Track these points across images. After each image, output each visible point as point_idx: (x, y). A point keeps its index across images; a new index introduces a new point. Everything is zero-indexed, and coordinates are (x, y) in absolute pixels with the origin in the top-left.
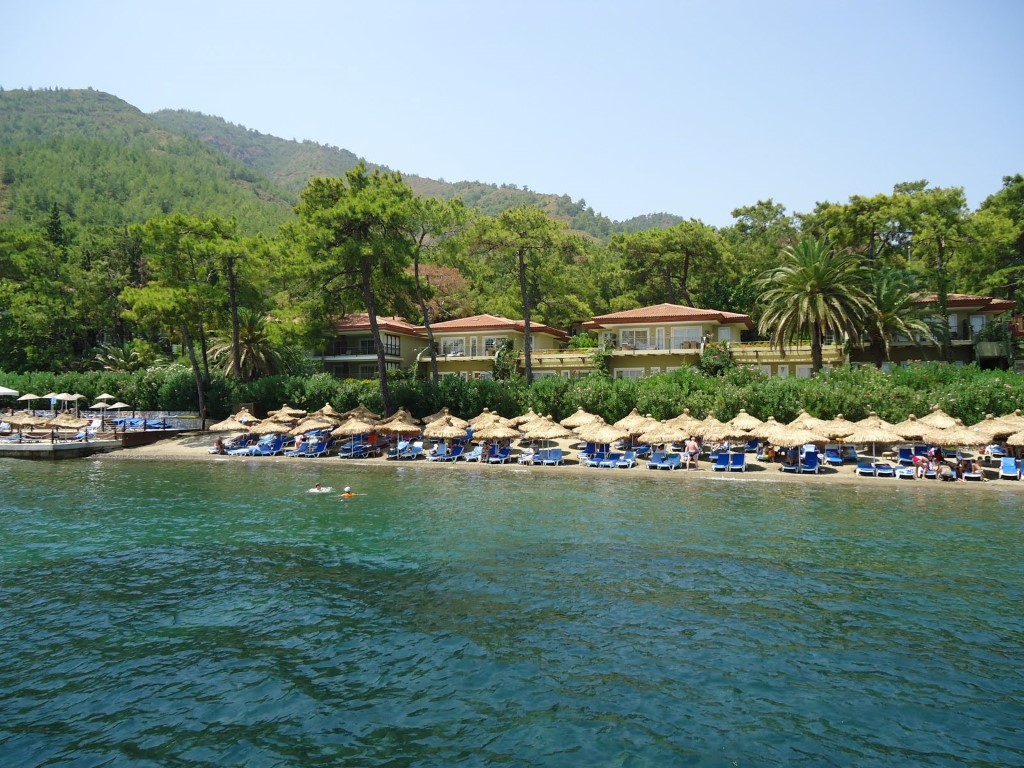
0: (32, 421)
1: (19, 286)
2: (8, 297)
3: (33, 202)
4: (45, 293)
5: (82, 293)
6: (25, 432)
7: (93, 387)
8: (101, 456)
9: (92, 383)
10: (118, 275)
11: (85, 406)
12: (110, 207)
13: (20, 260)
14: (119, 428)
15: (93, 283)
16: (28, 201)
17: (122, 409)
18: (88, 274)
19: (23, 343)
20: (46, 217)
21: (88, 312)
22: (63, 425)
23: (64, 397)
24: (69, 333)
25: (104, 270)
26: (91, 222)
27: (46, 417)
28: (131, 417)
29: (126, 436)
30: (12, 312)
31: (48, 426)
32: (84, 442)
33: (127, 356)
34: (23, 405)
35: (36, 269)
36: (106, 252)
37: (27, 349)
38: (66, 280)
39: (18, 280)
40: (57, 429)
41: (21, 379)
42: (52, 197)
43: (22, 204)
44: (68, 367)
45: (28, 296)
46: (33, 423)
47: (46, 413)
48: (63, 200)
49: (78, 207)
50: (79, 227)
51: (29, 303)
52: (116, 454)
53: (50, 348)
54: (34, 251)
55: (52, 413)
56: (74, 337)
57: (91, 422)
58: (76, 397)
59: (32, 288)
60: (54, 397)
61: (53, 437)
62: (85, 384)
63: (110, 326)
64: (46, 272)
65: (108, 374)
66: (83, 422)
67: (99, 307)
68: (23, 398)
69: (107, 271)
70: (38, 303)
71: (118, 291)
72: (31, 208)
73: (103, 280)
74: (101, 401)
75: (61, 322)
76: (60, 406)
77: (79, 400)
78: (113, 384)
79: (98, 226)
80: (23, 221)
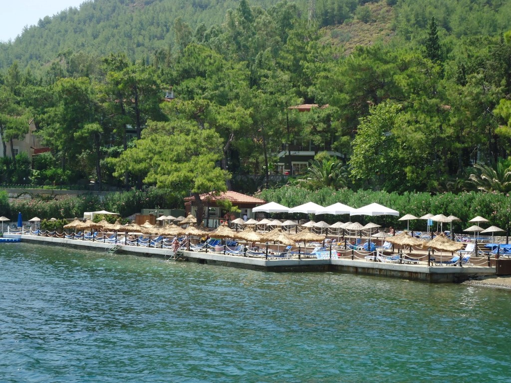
0: (411, 242)
1: (400, 106)
2: (391, 118)
3: (413, 21)
4: (423, 112)
5: (457, 109)
6: (405, 252)
7: (466, 209)
8: (475, 283)
9: (465, 205)
10: (493, 88)
11: (459, 229)
12: (485, 15)
13: (401, 80)
14: (493, 254)
15: (468, 98)
16: (408, 21)
17: (496, 234)
18: (464, 89)
19: (402, 163)
20: (424, 35)
21: (462, 129)
22: (439, 247)
23: (439, 218)
24: (445, 153)
25: (479, 83)
26: (466, 34)
27: (423, 238)
28: (505, 242)
29: (500, 263)
30: (395, 132)
31: (426, 248)
32: (458, 266)
33: (500, 176)
34: (403, 226)
35: (416, 89)
36: (481, 64)
37: (407, 169)
38: (442, 98)
39: (399, 100)
40: (433, 251)
41: (402, 200)
42: (430, 13)
43: (403, 24)
44: (443, 188)
45: (408, 116)
46: (411, 243)
47: (423, 235)
48: (440, 14)
49: (454, 21)
50: (455, 41)
51: (409, 122)
52: (490, 282)
53: (427, 168)
54: (414, 69)
55: (427, 235)
56: (449, 156)
57: (465, 246)
58: (451, 218)
59: (412, 107)
60: (430, 218)
61: (430, 259)
62: (460, 205)
63: (484, 144)
64: (425, 89)
65: (483, 195)
66: (458, 245)
67: (474, 123)
68: (404, 218)
69: (482, 84)
70: (417, 122)
71: (493, 105)
72: (411, 27)
73: (478, 94)
74: (474, 223)
75: (438, 141)
76: (436, 228)
77: (454, 222)
78: (487, 206)
79: (473, 38)
80: (404, 42)
